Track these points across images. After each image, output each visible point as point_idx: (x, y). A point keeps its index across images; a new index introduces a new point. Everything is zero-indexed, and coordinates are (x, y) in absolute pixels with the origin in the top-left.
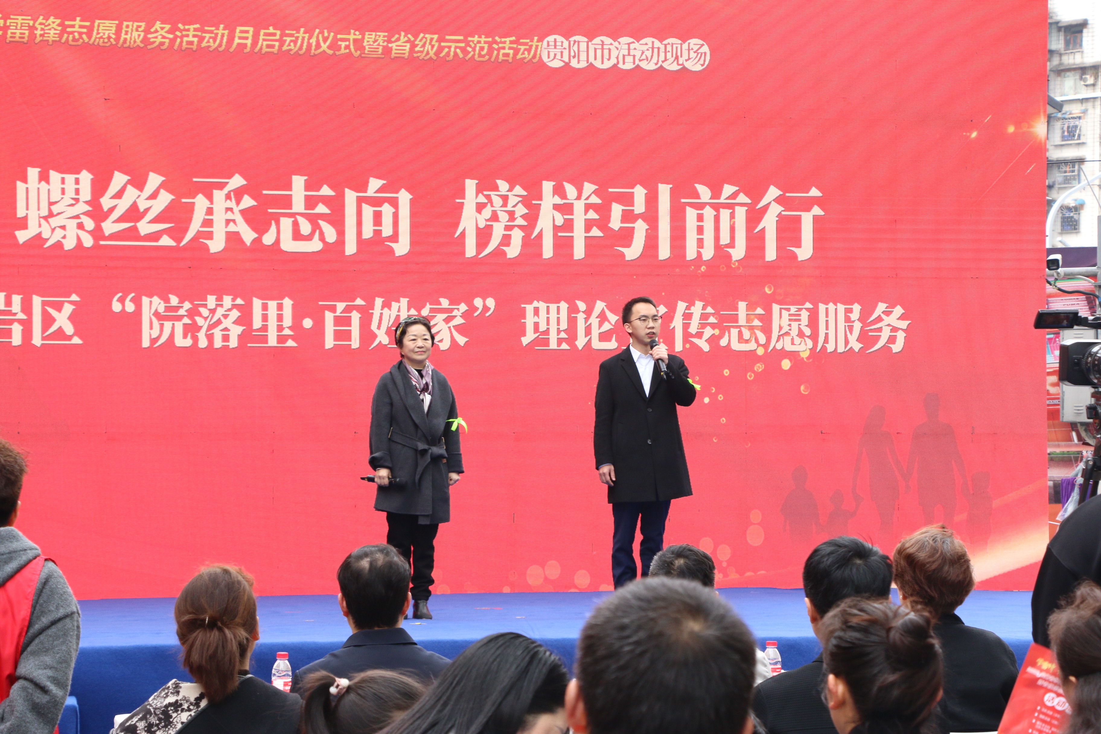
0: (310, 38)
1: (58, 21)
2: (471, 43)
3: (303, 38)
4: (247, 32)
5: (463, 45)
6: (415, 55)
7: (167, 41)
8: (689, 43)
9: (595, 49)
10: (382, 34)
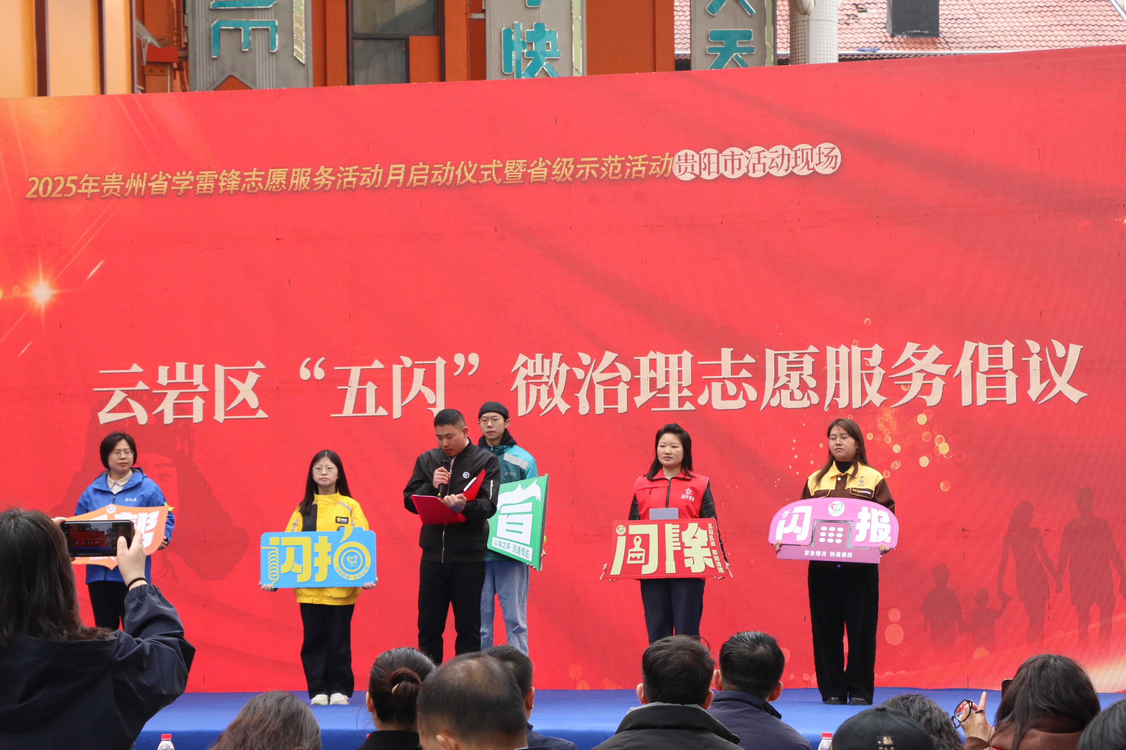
0: (456, 170)
1: (238, 173)
2: (605, 164)
3: (450, 171)
4: (400, 169)
5: (597, 165)
6: (553, 178)
7: (330, 183)
8: (820, 148)
9: (726, 161)
10: (522, 161)
